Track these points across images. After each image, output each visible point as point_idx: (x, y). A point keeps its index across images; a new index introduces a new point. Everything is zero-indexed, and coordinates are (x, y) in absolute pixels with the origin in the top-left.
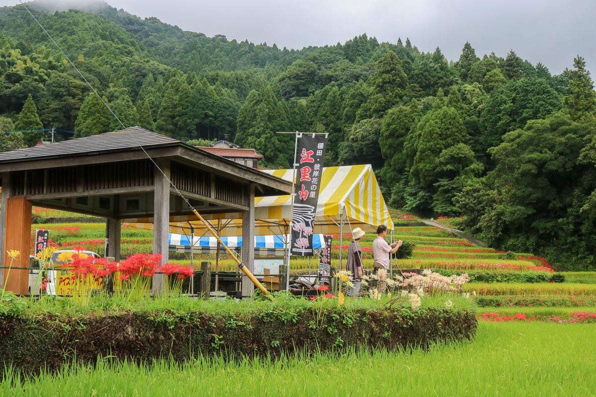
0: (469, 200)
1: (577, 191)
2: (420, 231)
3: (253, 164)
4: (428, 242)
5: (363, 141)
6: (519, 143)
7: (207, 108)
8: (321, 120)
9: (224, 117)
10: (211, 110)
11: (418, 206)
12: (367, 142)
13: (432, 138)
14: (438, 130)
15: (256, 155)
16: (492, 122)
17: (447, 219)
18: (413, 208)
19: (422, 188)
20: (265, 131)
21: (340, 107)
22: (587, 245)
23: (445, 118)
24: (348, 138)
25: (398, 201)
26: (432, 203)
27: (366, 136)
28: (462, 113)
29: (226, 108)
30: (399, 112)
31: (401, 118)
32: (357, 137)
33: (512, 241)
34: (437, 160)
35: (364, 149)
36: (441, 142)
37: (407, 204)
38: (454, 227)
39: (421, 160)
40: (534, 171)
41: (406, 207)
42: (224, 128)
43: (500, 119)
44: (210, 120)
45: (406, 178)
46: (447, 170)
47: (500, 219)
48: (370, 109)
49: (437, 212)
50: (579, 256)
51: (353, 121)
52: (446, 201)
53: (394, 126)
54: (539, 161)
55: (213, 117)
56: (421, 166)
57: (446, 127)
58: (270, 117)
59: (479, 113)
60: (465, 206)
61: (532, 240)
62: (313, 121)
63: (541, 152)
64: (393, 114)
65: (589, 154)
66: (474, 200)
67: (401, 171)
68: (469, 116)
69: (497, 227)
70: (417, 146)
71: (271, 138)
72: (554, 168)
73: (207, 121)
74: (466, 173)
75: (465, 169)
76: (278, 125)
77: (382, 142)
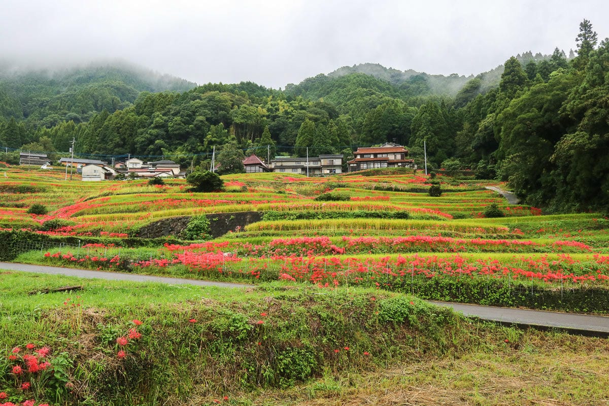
3: (402, 157)
5: (486, 131)
7: (394, 122)
9: (405, 127)
10: (397, 123)
15: (404, 150)
20: (427, 133)
24: (478, 131)
32: (483, 129)
44: (396, 130)
55: (398, 128)
58: (431, 123)
71: (432, 138)
76: (438, 128)
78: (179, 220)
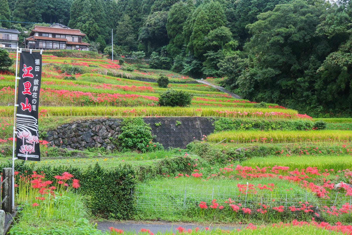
0: (230, 65)
1: (312, 58)
2: (194, 87)
3: (79, 40)
4: (201, 95)
5: (155, 26)
6: (270, 20)
7: (49, 2)
8: (127, 13)
9: (61, 9)
10: (52, 4)
11: (192, 70)
12: (158, 27)
13: (203, 23)
14: (207, 17)
15: (80, 33)
16: (245, 12)
17: (213, 79)
18: (188, 72)
19: (195, 58)
20: (89, 19)
21: (140, 4)
22: (318, 98)
23: (212, 8)
24: (145, 25)
25: (178, 67)
26: (201, 68)
27: (157, 23)
28: (224, 6)
29: (63, 3)
30: (180, 5)
31: (181, 10)
32: (151, 24)
33: (261, 94)
34: (206, 38)
35: (156, 32)
36: (209, 25)
37: (184, 69)
38: (218, 85)
39: (195, 38)
40: (282, 41)
41: (184, 71)
42: (61, 17)
43: (250, 10)
44: (52, 11)
45: (184, 51)
46: (213, 45)
47: (252, 78)
48: (161, 4)
49: (205, 74)
50: (312, 106)
51: (149, 13)
52: (212, 66)
53: (176, 15)
54: (286, 34)
55: (54, 9)
56: (195, 42)
57: (213, 15)
58: (92, 10)
59: (235, 6)
60: (226, 69)
61: (276, 94)
62: (122, 13)
63: (287, 28)
64: (176, 7)
65: (324, 28)
66: (233, 65)
67: (180, 47)
68: (229, 8)
69: (251, 84)
70: (192, 28)
71: (93, 24)
72: (297, 39)
73: (49, 11)
74: (226, 47)
75: (226, 44)
76: (98, 15)
77: (168, 27)
78: (102, 123)
